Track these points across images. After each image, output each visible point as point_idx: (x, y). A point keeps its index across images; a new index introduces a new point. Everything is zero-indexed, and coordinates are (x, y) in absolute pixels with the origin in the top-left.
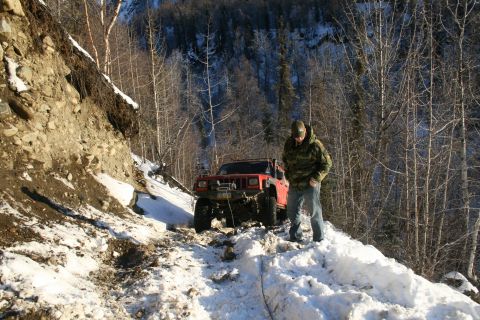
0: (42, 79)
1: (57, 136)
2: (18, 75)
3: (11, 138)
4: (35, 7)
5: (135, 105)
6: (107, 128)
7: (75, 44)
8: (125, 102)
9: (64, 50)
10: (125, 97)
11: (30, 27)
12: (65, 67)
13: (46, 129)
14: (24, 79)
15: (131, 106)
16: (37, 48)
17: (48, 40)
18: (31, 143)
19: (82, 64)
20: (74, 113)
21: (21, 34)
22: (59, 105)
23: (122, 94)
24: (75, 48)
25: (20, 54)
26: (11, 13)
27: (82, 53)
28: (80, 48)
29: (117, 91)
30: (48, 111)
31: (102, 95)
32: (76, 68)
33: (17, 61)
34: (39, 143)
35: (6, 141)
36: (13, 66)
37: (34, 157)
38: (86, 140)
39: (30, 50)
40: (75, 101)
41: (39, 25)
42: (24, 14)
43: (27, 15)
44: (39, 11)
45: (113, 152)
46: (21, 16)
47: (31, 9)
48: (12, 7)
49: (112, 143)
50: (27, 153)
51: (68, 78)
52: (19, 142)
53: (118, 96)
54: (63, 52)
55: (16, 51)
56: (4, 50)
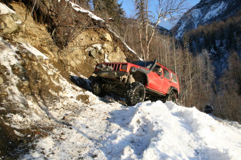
2: (107, 58)
4: (115, 39)
7: (130, 49)
9: (125, 50)
11: (113, 45)
12: (124, 56)
14: (109, 59)
16: (115, 50)
17: (118, 48)
19: (131, 55)
21: (110, 47)
24: (129, 51)
26: (108, 41)
27: (131, 51)
32: (129, 56)
33: (108, 54)
36: (106, 56)
39: (112, 51)
41: (116, 44)
42: (112, 41)
47: (114, 39)
48: (108, 39)
51: (125, 59)
54: (124, 51)
55: (108, 51)
56: (105, 52)
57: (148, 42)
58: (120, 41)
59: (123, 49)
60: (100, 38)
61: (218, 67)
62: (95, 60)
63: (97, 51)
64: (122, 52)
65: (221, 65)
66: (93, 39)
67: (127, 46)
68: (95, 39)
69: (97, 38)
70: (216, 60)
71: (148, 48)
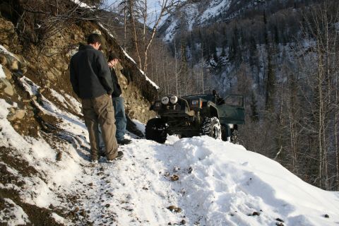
5: (157, 87)
6: (141, 98)
7: (127, 55)
8: (151, 85)
10: (151, 82)
12: (120, 66)
15: (155, 87)
19: (129, 64)
20: (124, 89)
23: (150, 81)
24: (126, 57)
27: (129, 59)
28: (129, 57)
29: (147, 79)
31: (138, 80)
32: (126, 66)
38: (129, 102)
40: (125, 83)
41: (110, 47)
44: (110, 40)
45: (143, 111)
47: (107, 39)
49: (143, 106)
51: (121, 71)
53: (148, 82)
58: (115, 42)
60: (86, 36)
61: (219, 83)
65: (223, 81)
66: (76, 36)
67: (124, 52)
68: (79, 36)
69: (82, 36)
70: (217, 74)
71: (146, 54)
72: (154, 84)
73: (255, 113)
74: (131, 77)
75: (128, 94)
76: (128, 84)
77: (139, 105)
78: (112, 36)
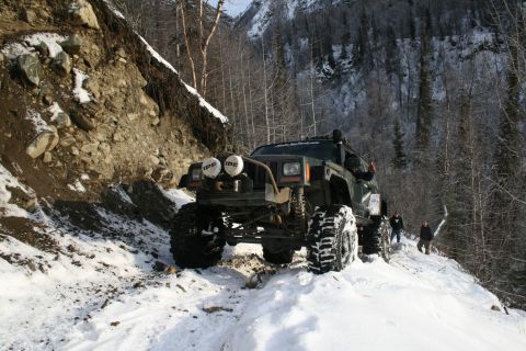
0: (113, 90)
1: (123, 148)
2: (84, 87)
3: (69, 148)
4: (111, 20)
5: (223, 119)
6: (192, 142)
7: (156, 55)
8: (212, 115)
9: (142, 61)
10: (211, 109)
11: (104, 40)
12: (141, 78)
13: (111, 141)
14: (89, 90)
15: (218, 119)
17: (122, 52)
18: (90, 154)
19: (162, 76)
20: (152, 125)
21: (94, 46)
22: (132, 117)
23: (209, 107)
24: (154, 61)
25: (89, 66)
26: (86, 26)
27: (162, 64)
28: (160, 59)
29: (203, 103)
30: (116, 123)
31: (182, 107)
32: (155, 79)
33: (86, 72)
34: (99, 154)
35: (63, 151)
36: (80, 77)
37: (92, 168)
38: (165, 154)
39: (101, 62)
40: (153, 113)
41: (114, 37)
42: (98, 27)
43: (102, 28)
44: (114, 24)
46: (95, 29)
47: (106, 22)
48: (86, 20)
50: (85, 163)
51: (144, 89)
52: (76, 152)
53: (204, 109)
54: (139, 64)
55: (86, 63)
56: (75, 62)
57: (205, 40)
58: (127, 29)
59: (136, 56)
61: (337, 101)
62: (36, 91)
63: (42, 61)
64: (132, 66)
65: (343, 98)
66: (31, 15)
67: (150, 48)
68: (39, 15)
71: (204, 53)
72: (217, 113)
73: (400, 155)
74: (166, 100)
75: (163, 136)
76: (161, 115)
77: (186, 155)
78: (121, 16)
